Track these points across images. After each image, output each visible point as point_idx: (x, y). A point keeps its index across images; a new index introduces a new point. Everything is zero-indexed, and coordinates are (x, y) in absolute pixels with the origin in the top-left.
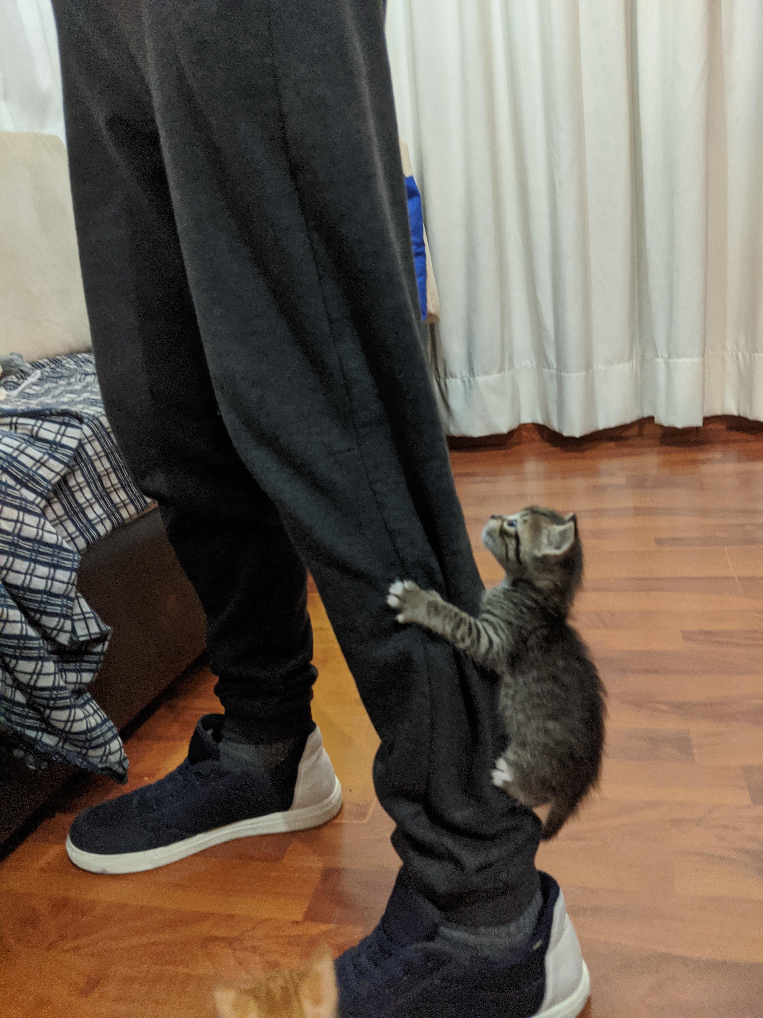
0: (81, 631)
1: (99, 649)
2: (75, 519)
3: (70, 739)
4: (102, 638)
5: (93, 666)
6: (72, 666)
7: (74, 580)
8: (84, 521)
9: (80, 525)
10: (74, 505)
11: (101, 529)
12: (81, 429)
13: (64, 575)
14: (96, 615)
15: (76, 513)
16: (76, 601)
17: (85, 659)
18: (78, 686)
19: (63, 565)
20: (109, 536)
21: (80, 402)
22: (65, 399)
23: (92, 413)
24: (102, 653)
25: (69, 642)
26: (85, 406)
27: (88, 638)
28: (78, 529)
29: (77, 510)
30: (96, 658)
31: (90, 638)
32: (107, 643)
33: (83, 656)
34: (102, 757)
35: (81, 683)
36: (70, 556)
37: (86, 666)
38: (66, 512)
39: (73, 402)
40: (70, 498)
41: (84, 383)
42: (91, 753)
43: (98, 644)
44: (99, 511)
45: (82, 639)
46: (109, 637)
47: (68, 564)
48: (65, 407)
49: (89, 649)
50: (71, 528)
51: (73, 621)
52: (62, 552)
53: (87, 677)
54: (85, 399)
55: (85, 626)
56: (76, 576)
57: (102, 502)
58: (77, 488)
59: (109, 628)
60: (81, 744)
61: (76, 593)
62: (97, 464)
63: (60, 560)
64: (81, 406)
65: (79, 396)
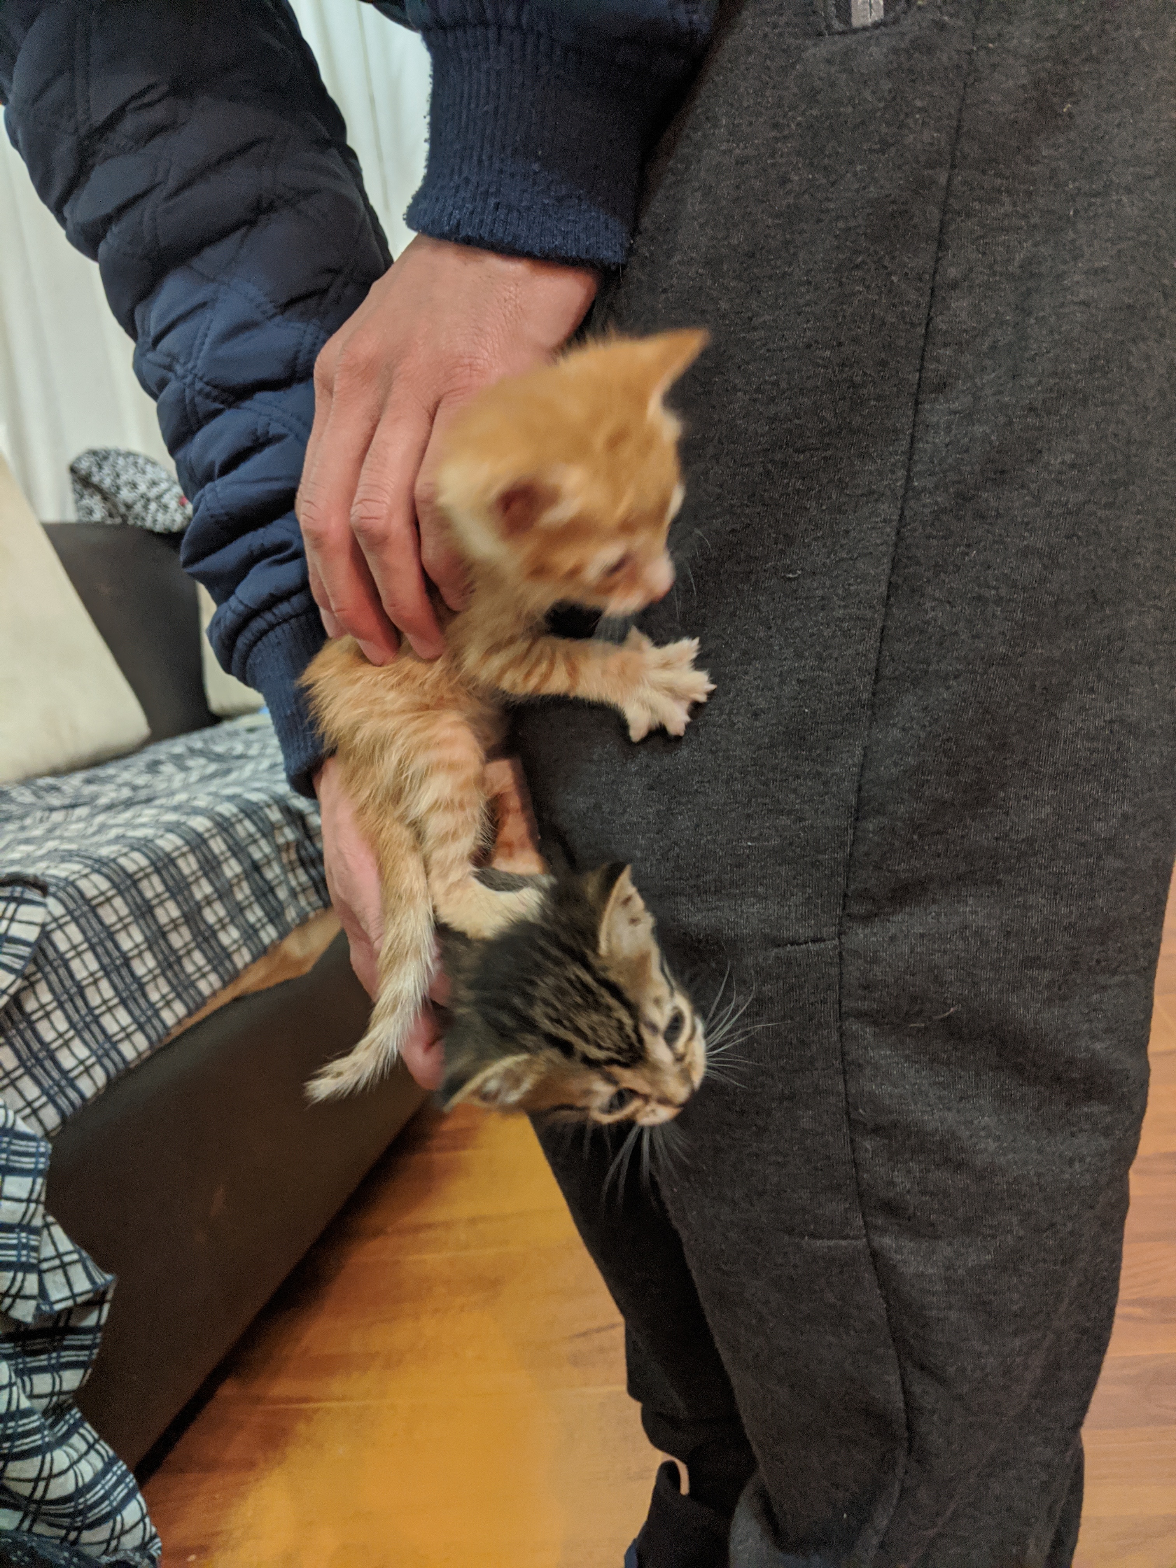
0: (58, 1291)
1: (91, 1321)
2: (38, 1071)
3: (45, 1514)
4: (96, 1300)
5: (83, 1356)
6: (42, 1360)
7: (40, 1195)
8: (55, 1074)
9: (47, 1082)
10: (36, 1046)
11: (87, 1087)
12: (44, 905)
13: (20, 1185)
14: (84, 1254)
15: (39, 1062)
16: (45, 1233)
17: (65, 1343)
18: (55, 1399)
19: (17, 1165)
20: (101, 1097)
21: (42, 858)
22: (16, 855)
23: (63, 874)
24: (98, 1328)
25: (34, 1317)
26: (52, 864)
27: (70, 1303)
28: (45, 1092)
29: (42, 1055)
30: (87, 1340)
31: (75, 1301)
32: (106, 1308)
33: (63, 1339)
34: (108, 1542)
35: (61, 1393)
36: (31, 1146)
37: (68, 1356)
38: (22, 1063)
39: (28, 859)
40: (29, 1034)
41: (47, 825)
42: (87, 1536)
43: (89, 1313)
44: (82, 1052)
45: (58, 1307)
46: (109, 1296)
47: (27, 1163)
48: (15, 869)
49: (73, 1322)
50: (31, 1091)
51: (41, 1273)
52: (15, 1141)
53: (72, 1379)
54: (49, 852)
55: (63, 1280)
56: (42, 1185)
57: (87, 1035)
58: (40, 1014)
59: (109, 1277)
60: (66, 1521)
61: (44, 1216)
62: (75, 965)
63: (12, 1158)
64: (42, 865)
65: (40, 848)
